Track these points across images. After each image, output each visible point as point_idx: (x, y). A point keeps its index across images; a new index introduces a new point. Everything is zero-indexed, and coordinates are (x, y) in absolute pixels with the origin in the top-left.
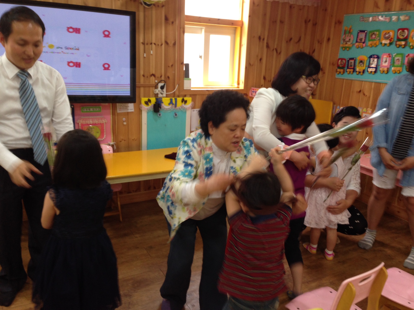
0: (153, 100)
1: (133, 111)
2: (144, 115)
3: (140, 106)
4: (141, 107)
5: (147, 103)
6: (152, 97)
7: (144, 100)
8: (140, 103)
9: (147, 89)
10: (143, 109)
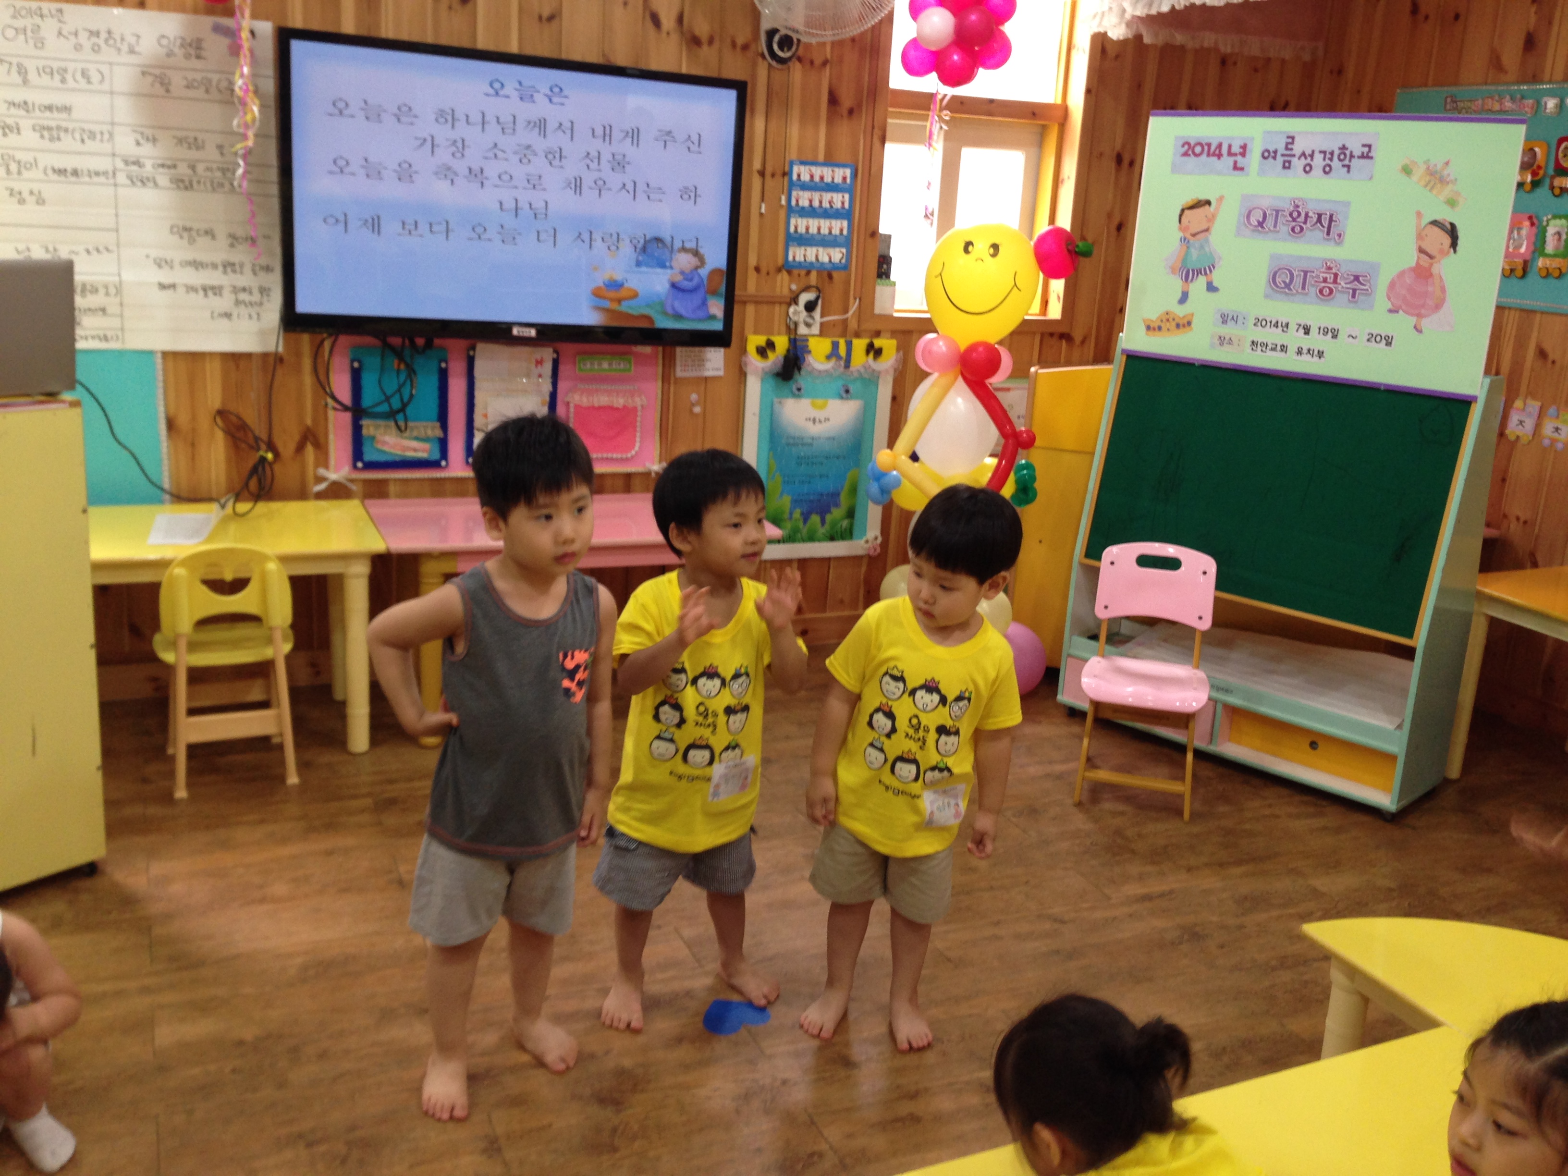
0: (782, 343)
1: (721, 373)
2: (754, 387)
3: (744, 358)
4: (746, 364)
5: (762, 352)
6: (779, 334)
7: (755, 340)
8: (744, 351)
9: (765, 308)
10: (749, 370)
